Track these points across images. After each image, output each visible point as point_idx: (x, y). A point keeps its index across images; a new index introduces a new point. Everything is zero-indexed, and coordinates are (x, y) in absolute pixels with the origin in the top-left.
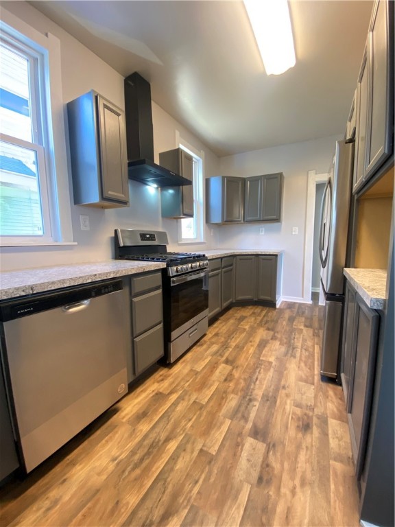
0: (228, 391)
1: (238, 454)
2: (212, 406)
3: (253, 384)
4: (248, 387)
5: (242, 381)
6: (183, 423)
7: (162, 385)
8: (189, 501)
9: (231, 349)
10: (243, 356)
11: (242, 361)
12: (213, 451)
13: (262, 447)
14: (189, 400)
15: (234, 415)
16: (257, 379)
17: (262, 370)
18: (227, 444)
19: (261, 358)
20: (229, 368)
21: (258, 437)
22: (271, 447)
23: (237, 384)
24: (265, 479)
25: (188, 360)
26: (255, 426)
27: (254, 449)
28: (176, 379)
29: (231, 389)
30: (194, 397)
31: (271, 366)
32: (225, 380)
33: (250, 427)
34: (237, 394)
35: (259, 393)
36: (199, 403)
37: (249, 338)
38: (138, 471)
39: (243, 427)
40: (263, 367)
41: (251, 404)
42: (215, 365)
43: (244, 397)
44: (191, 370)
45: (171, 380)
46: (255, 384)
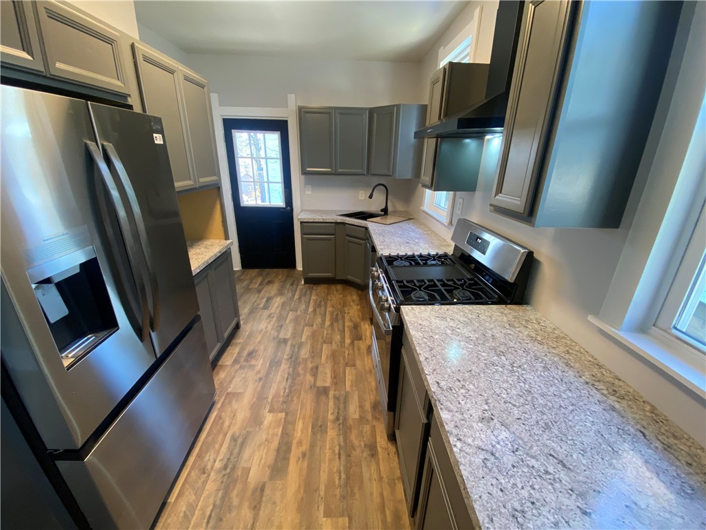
0: (311, 359)
1: (293, 330)
2: (318, 345)
3: (291, 372)
5: (301, 372)
10: (309, 408)
11: (308, 399)
13: (281, 336)
14: (336, 343)
16: (287, 381)
18: (300, 332)
19: (284, 414)
20: (320, 384)
21: (283, 340)
29: (309, 362)
31: (271, 405)
32: (317, 368)
34: (303, 359)
35: (284, 366)
36: (328, 343)
38: (335, 313)
40: (281, 399)
41: (290, 356)
42: (335, 380)
43: (296, 358)
44: (355, 366)
45: (362, 351)
46: (289, 374)
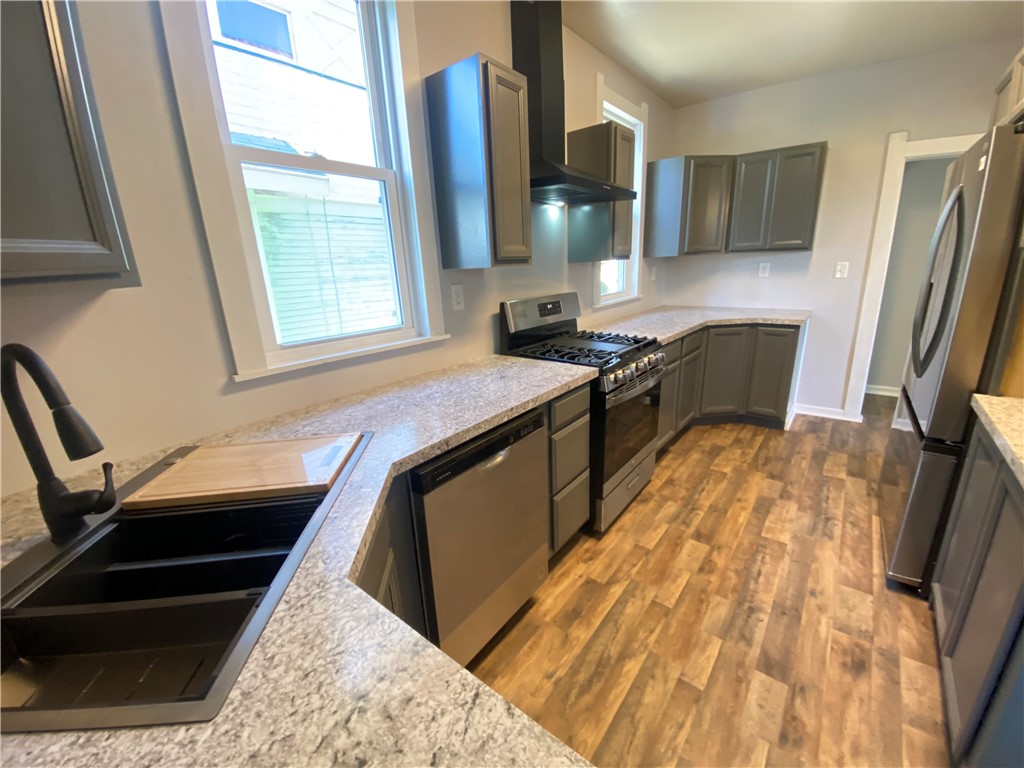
0: (709, 589)
1: (742, 694)
2: (685, 613)
3: (752, 582)
4: (745, 585)
5: (732, 574)
6: (642, 635)
7: (593, 567)
8: (674, 751)
9: (702, 514)
10: (728, 529)
11: (725, 535)
12: (701, 683)
13: (781, 689)
14: (644, 598)
15: (725, 631)
16: (759, 573)
17: (768, 558)
18: (721, 677)
19: (763, 534)
20: (704, 548)
21: (773, 672)
22: (798, 690)
23: (724, 578)
24: (791, 737)
25: (627, 527)
26: (765, 653)
27: (768, 691)
28: (613, 560)
29: (713, 587)
30: (651, 593)
31: (784, 551)
32: (701, 570)
33: (757, 655)
34: (725, 597)
35: (766, 599)
36: (661, 605)
37: (735, 492)
39: (746, 654)
40: (768, 551)
41: (754, 616)
42: (678, 541)
43: (740, 604)
44: (636, 545)
45: (606, 560)
46: (756, 581)
